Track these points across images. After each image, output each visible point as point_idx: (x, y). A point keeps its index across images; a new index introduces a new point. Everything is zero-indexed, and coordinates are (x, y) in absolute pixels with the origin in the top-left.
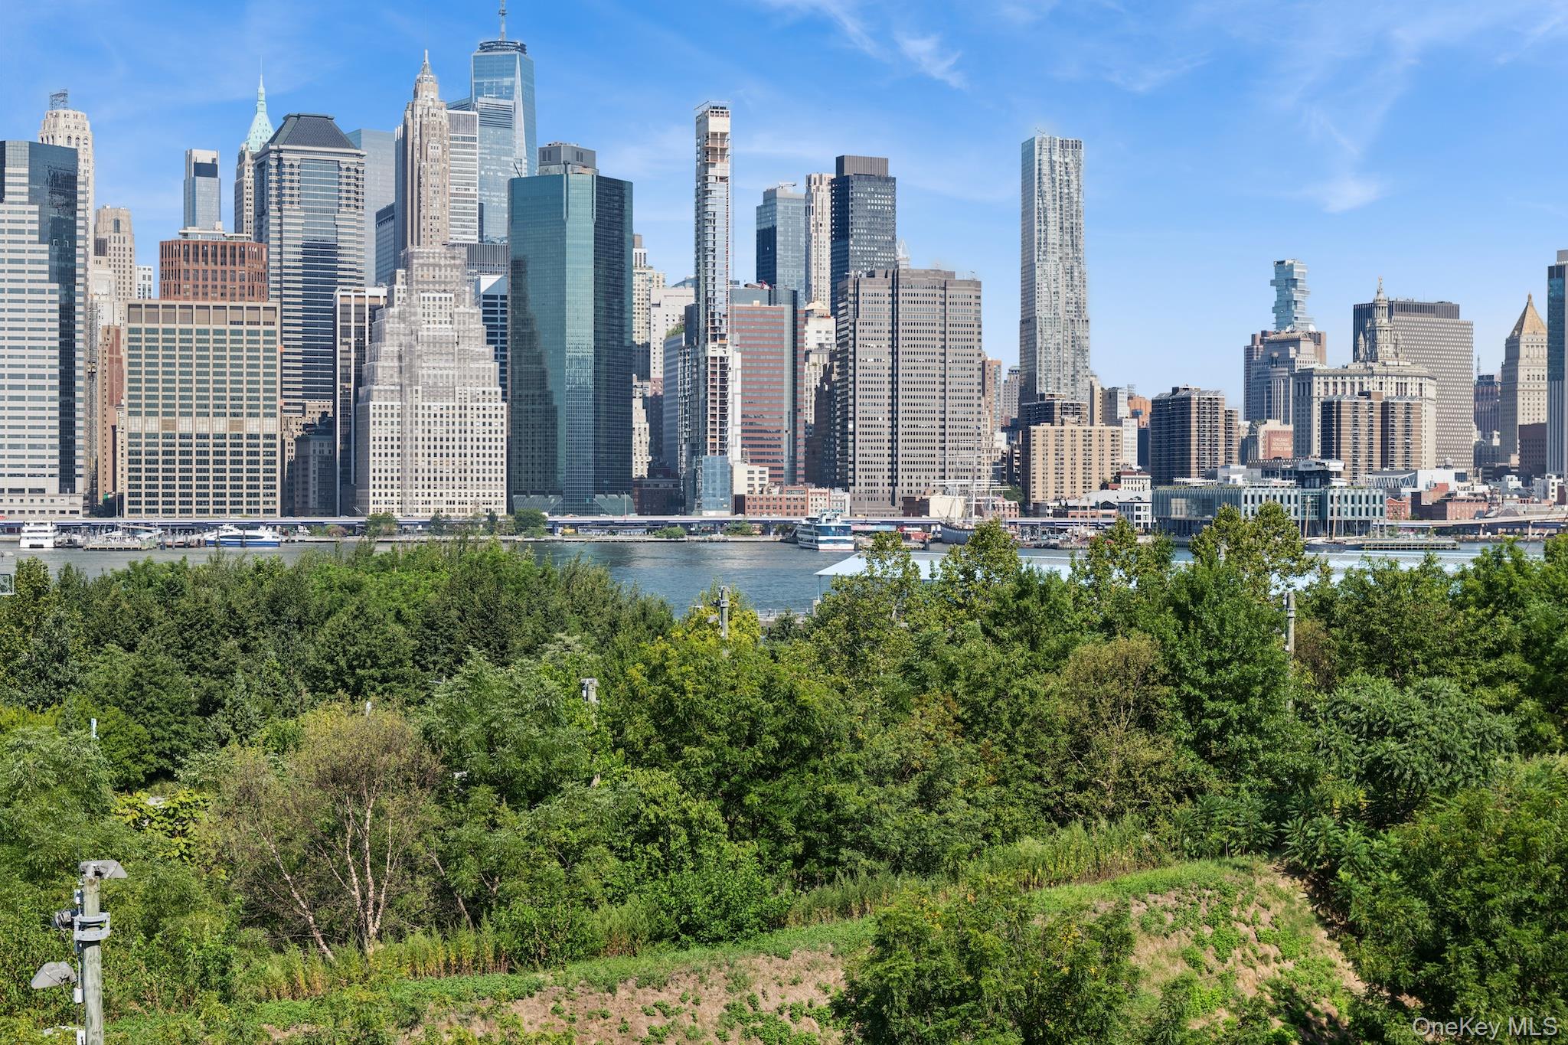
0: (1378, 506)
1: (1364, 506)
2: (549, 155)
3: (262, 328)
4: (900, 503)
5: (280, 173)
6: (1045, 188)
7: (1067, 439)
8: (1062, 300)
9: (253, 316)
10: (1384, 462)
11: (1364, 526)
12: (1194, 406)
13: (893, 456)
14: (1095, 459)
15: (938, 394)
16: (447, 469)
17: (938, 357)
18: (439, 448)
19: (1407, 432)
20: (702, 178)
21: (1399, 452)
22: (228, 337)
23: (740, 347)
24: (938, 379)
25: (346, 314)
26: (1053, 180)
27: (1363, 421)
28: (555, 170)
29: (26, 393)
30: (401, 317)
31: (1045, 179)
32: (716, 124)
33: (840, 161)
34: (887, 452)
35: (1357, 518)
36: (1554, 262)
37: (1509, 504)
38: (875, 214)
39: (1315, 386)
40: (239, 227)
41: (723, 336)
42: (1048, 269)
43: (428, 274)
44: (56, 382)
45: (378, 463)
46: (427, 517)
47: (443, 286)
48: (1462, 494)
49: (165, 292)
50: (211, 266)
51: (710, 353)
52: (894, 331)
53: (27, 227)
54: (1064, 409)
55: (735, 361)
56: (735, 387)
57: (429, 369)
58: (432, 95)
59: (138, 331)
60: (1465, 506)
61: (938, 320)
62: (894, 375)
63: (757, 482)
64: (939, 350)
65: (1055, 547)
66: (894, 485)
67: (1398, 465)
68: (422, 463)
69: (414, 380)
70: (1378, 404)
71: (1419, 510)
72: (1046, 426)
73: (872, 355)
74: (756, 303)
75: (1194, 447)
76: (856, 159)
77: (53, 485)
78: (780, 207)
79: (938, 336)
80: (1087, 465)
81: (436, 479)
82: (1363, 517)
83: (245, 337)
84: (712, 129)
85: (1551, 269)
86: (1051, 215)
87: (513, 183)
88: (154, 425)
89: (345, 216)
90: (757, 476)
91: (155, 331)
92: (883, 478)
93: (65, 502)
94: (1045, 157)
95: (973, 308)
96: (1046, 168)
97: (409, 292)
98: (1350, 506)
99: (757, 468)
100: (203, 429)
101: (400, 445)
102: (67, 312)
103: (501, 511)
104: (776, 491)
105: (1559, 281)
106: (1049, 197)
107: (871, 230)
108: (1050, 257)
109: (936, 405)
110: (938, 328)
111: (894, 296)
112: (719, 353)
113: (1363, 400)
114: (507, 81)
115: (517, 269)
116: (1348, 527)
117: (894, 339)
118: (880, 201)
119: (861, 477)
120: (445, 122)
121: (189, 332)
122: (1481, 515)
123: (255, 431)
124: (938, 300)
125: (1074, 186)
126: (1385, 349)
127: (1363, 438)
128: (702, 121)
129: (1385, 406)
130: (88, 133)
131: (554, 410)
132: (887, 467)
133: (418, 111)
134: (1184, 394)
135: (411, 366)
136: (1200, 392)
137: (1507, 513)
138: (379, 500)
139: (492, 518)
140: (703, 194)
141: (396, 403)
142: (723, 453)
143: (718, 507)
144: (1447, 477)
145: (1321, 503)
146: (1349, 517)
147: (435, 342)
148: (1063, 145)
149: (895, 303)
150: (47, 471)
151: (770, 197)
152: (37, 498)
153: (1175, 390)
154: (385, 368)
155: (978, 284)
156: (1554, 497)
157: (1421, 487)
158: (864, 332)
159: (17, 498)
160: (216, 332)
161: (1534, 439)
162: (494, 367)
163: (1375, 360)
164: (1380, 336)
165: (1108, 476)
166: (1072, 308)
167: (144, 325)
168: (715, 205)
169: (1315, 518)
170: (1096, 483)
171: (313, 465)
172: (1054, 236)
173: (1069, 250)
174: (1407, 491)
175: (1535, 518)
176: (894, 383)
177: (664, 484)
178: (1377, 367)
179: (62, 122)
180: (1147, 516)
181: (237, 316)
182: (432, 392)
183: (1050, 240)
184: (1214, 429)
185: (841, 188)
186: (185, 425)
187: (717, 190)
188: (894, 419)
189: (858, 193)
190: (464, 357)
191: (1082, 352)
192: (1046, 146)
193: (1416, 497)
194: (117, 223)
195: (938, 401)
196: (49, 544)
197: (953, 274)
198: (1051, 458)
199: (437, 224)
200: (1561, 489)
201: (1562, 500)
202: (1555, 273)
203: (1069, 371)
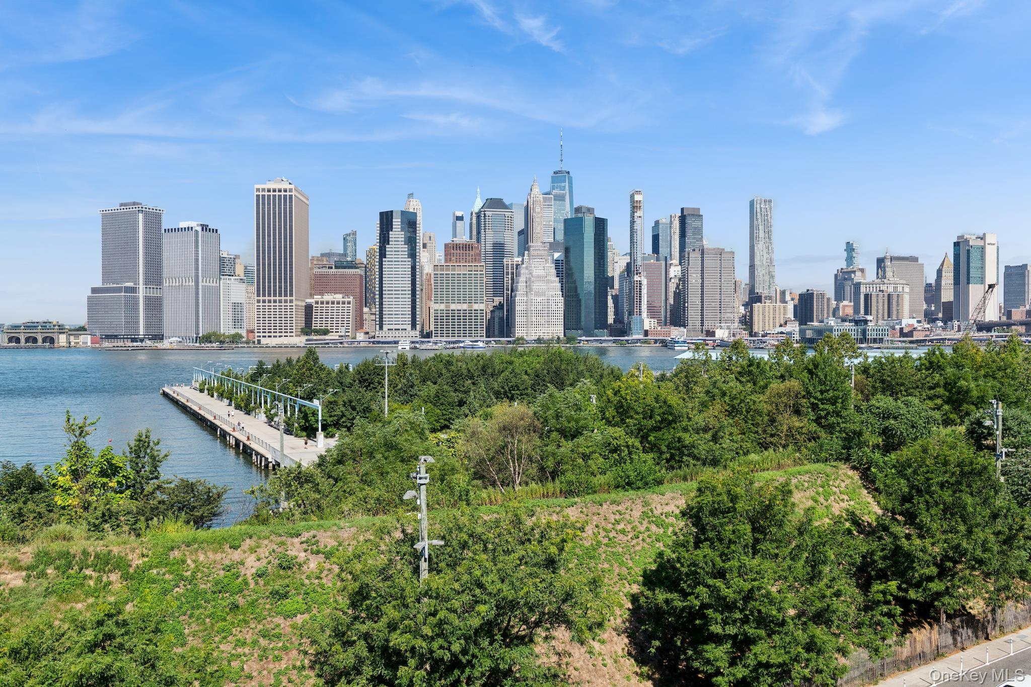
0: (886, 333)
1: (881, 333)
2: (578, 210)
3: (479, 273)
4: (704, 332)
5: (485, 219)
6: (758, 217)
7: (767, 309)
8: (765, 258)
9: (476, 268)
10: (889, 317)
11: (881, 340)
12: (815, 296)
13: (702, 315)
14: (777, 316)
15: (718, 293)
16: (543, 322)
17: (719, 280)
18: (539, 314)
19: (898, 305)
20: (633, 217)
21: (895, 312)
22: (467, 276)
23: (647, 277)
24: (718, 287)
25: (507, 267)
26: (761, 214)
27: (881, 301)
28: (580, 215)
29: (400, 296)
30: (527, 268)
31: (758, 214)
32: (637, 198)
33: (682, 210)
34: (700, 314)
35: (878, 337)
36: (956, 240)
37: (938, 332)
38: (695, 228)
39: (862, 288)
40: (471, 238)
41: (640, 273)
42: (760, 247)
43: (536, 253)
44: (410, 292)
45: (519, 319)
46: (536, 338)
47: (541, 257)
48: (919, 328)
49: (446, 261)
50: (462, 252)
51: (636, 279)
52: (702, 271)
53: (400, 239)
54: (766, 298)
55: (645, 282)
56: (644, 291)
57: (536, 286)
58: (537, 190)
59: (437, 274)
60: (920, 332)
61: (719, 266)
62: (702, 286)
63: (652, 325)
64: (719, 277)
65: (762, 348)
66: (702, 326)
67: (894, 317)
68: (534, 319)
69: (531, 290)
70: (886, 294)
71: (902, 334)
72: (759, 304)
73: (694, 279)
74: (652, 261)
75: (815, 311)
76: (688, 209)
77: (409, 327)
78: (660, 226)
79: (719, 272)
80: (774, 318)
81: (538, 325)
82: (881, 337)
83: (473, 276)
84: (636, 199)
85: (954, 243)
86: (760, 227)
87: (566, 221)
88: (443, 307)
89: (507, 234)
90: (652, 323)
91: (443, 274)
92: (698, 323)
93: (413, 333)
94: (758, 206)
95: (731, 261)
96: (759, 210)
97: (529, 259)
98: (875, 332)
99: (652, 320)
100: (459, 308)
101: (526, 313)
102: (413, 268)
103: (562, 336)
104: (659, 328)
105: (958, 248)
106: (760, 220)
107: (694, 234)
108: (760, 242)
109: (718, 297)
110: (718, 269)
111: (702, 258)
112: (639, 279)
113: (880, 293)
114: (563, 184)
115: (567, 251)
116: (875, 341)
117: (702, 273)
118: (696, 224)
119: (690, 323)
120: (542, 199)
121: (454, 274)
122: (926, 336)
123: (477, 308)
124: (719, 258)
125: (769, 216)
126: (889, 274)
127: (881, 307)
128: (632, 196)
129: (889, 295)
130: (420, 207)
131: (580, 300)
132: (700, 319)
133: (532, 196)
134: (811, 292)
135: (530, 285)
136: (817, 291)
137: (937, 335)
138: (519, 332)
139: (559, 338)
140: (632, 223)
141: (525, 298)
142: (640, 315)
143: (639, 334)
144: (913, 322)
145: (864, 332)
146: (875, 337)
147: (538, 277)
148: (765, 201)
149: (703, 260)
150: (407, 323)
151: (657, 223)
152: (404, 332)
153: (808, 290)
154: (521, 286)
155: (734, 253)
156: (956, 329)
157: (903, 325)
158: (691, 270)
159: (397, 332)
160: (464, 274)
161: (948, 307)
162: (559, 285)
163: (885, 278)
164: (887, 269)
165: (782, 322)
166: (769, 261)
167: (439, 272)
168: (637, 226)
169: (862, 337)
170: (778, 325)
171: (497, 320)
172: (762, 235)
173: (768, 240)
174: (898, 327)
175: (948, 337)
176: (702, 289)
177: (619, 326)
178: (886, 281)
179: (411, 203)
180: (797, 337)
181: (470, 268)
182: (538, 294)
183: (760, 236)
184: (822, 305)
185: (683, 219)
186: (453, 307)
187: (638, 221)
188: (702, 302)
189: (689, 221)
190: (548, 282)
191: (772, 277)
192: (759, 202)
193: (901, 329)
194: (430, 237)
195: (718, 295)
196: (408, 348)
197: (724, 249)
198: (761, 316)
199: (539, 235)
200: (959, 326)
201: (959, 330)
202: (957, 244)
203: (767, 284)
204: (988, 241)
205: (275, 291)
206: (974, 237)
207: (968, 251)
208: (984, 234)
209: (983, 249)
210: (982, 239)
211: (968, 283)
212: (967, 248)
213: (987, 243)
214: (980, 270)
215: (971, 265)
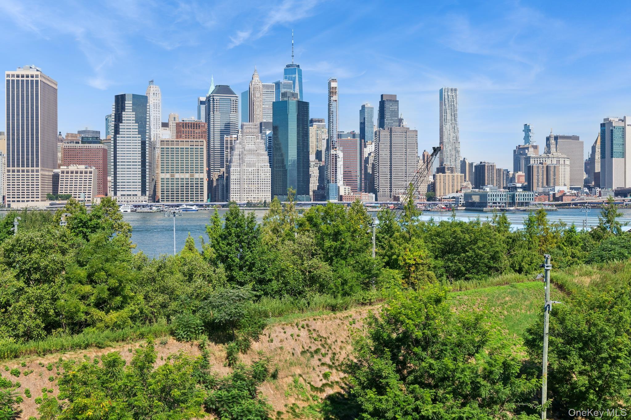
0: (532, 197)
1: (527, 197)
2: (284, 95)
3: (199, 147)
4: (392, 197)
5: (214, 103)
6: (447, 102)
7: (447, 178)
8: (452, 136)
9: (197, 143)
10: (547, 184)
11: (527, 204)
12: (486, 167)
13: (391, 183)
14: (455, 184)
15: (404, 164)
16: (253, 188)
17: (404, 153)
18: (251, 182)
19: (554, 175)
20: (330, 101)
21: (552, 181)
22: (189, 150)
23: (343, 151)
24: (404, 160)
25: (227, 143)
26: (449, 101)
27: (540, 171)
28: (285, 99)
29: (131, 167)
30: (240, 143)
31: (446, 100)
32: (333, 85)
33: (382, 96)
34: (389, 182)
35: (525, 201)
36: (602, 122)
37: (582, 197)
38: (392, 111)
39: (531, 161)
40: (199, 117)
41: (336, 148)
42: (448, 127)
43: (248, 130)
44: (140, 164)
45: (233, 186)
46: (246, 202)
47: (252, 134)
48: (568, 194)
49: (177, 137)
50: (190, 129)
51: (332, 153)
52: (391, 146)
53: (132, 119)
54: (448, 169)
55: (340, 154)
56: (340, 163)
57: (248, 158)
58: (257, 79)
59: (163, 148)
60: (569, 198)
61: (404, 142)
62: (391, 159)
63: (347, 191)
64: (404, 151)
66: (391, 192)
67: (552, 185)
68: (246, 186)
69: (243, 162)
70: (545, 166)
71: (555, 199)
72: (441, 174)
73: (384, 153)
74: (349, 138)
75: (486, 180)
76: (386, 95)
77: (139, 193)
78: (366, 110)
79: (404, 147)
80: (453, 186)
81: (250, 191)
82: (527, 201)
83: (194, 150)
84: (332, 86)
85: (601, 124)
86: (448, 111)
87: (274, 103)
88: (168, 176)
89: (232, 115)
90: (347, 189)
91: (168, 148)
92: (388, 190)
93: (143, 198)
94: (446, 94)
95: (415, 138)
96: (446, 97)
97: (242, 136)
98: (522, 197)
99: (348, 187)
100: (183, 177)
101: (239, 181)
102: (143, 143)
103: (269, 200)
104: (352, 194)
105: (603, 128)
106: (447, 105)
107: (391, 116)
108: (448, 123)
109: (404, 168)
110: (404, 145)
111: (391, 135)
112: (335, 153)
113: (541, 165)
114: (294, 76)
115: (275, 129)
116: (522, 204)
117: (391, 148)
118: (394, 108)
119: (381, 190)
120: (261, 86)
121: (178, 148)
122: (573, 200)
123: (198, 177)
124: (404, 136)
125: (455, 102)
126: (553, 149)
127: (540, 177)
128: (329, 84)
129: (547, 167)
130: (159, 92)
131: (286, 170)
132: (389, 186)
133: (253, 84)
134: (483, 164)
135: (242, 158)
136: (488, 163)
137: (581, 200)
138: (233, 197)
139: (265, 202)
140: (329, 105)
141: (238, 169)
142: (336, 183)
143: (334, 199)
144: (566, 189)
145: (513, 197)
146: (522, 201)
147: (250, 150)
148: (452, 90)
149: (391, 137)
150: (138, 189)
151: (363, 107)
152: (135, 197)
153: (481, 163)
154: (235, 158)
155: (416, 131)
156: (598, 194)
157: (556, 192)
158: (382, 146)
159: (129, 197)
160: (186, 148)
161: (597, 177)
162: (267, 157)
163: (550, 153)
164: (551, 146)
165: (459, 189)
166: (455, 138)
167: (165, 147)
168: (333, 109)
169: (511, 201)
170: (455, 191)
171: (220, 187)
172: (449, 117)
173: (454, 121)
174: (551, 193)
175: (588, 201)
176: (391, 161)
177: (321, 192)
178: (550, 155)
179: (152, 89)
180: (462, 201)
182: (249, 165)
183: (448, 118)
184: (492, 175)
185: (382, 104)
186: (177, 176)
187: (334, 104)
188: (391, 172)
189: (387, 105)
190: (258, 155)
191: (458, 152)
192: (446, 90)
193: (554, 194)
194: (175, 118)
195: (404, 167)
196: (129, 211)
197: (409, 128)
198: (442, 183)
199: (258, 116)
200: (600, 192)
201: (600, 195)
202: (603, 125)
203: (454, 157)
204: (628, 122)
205: (23, 162)
206: (617, 120)
207: (612, 130)
208: (625, 117)
209: (624, 129)
210: (623, 121)
211: (612, 157)
212: (611, 128)
213: (627, 124)
214: (621, 146)
215: (614, 142)
